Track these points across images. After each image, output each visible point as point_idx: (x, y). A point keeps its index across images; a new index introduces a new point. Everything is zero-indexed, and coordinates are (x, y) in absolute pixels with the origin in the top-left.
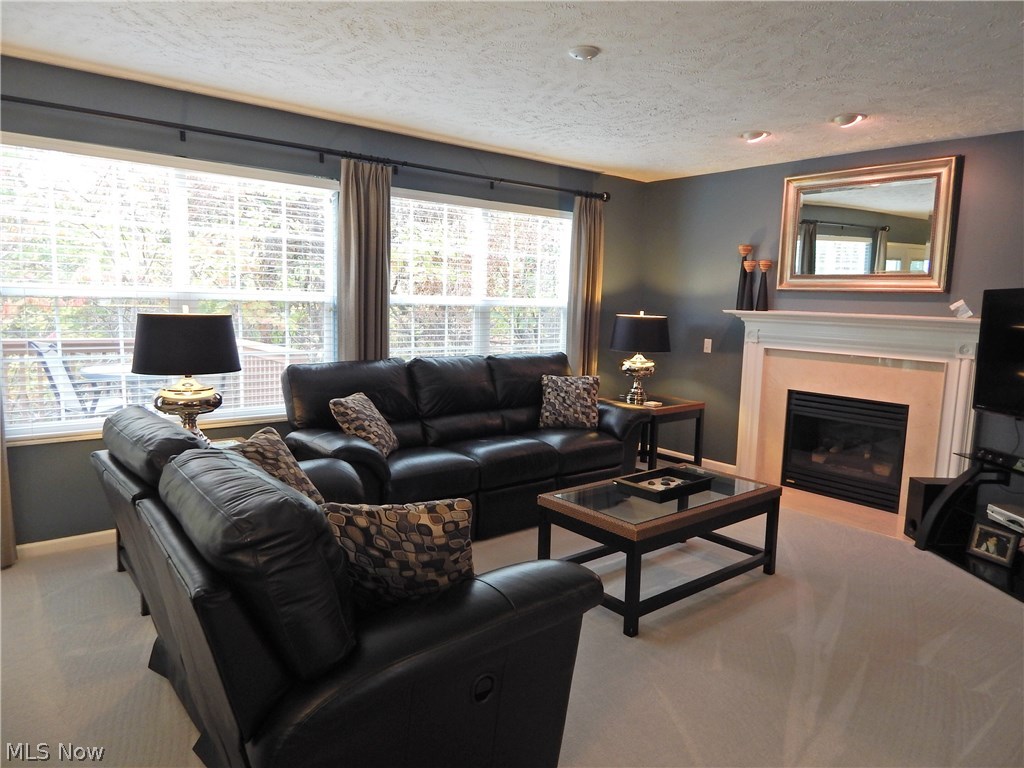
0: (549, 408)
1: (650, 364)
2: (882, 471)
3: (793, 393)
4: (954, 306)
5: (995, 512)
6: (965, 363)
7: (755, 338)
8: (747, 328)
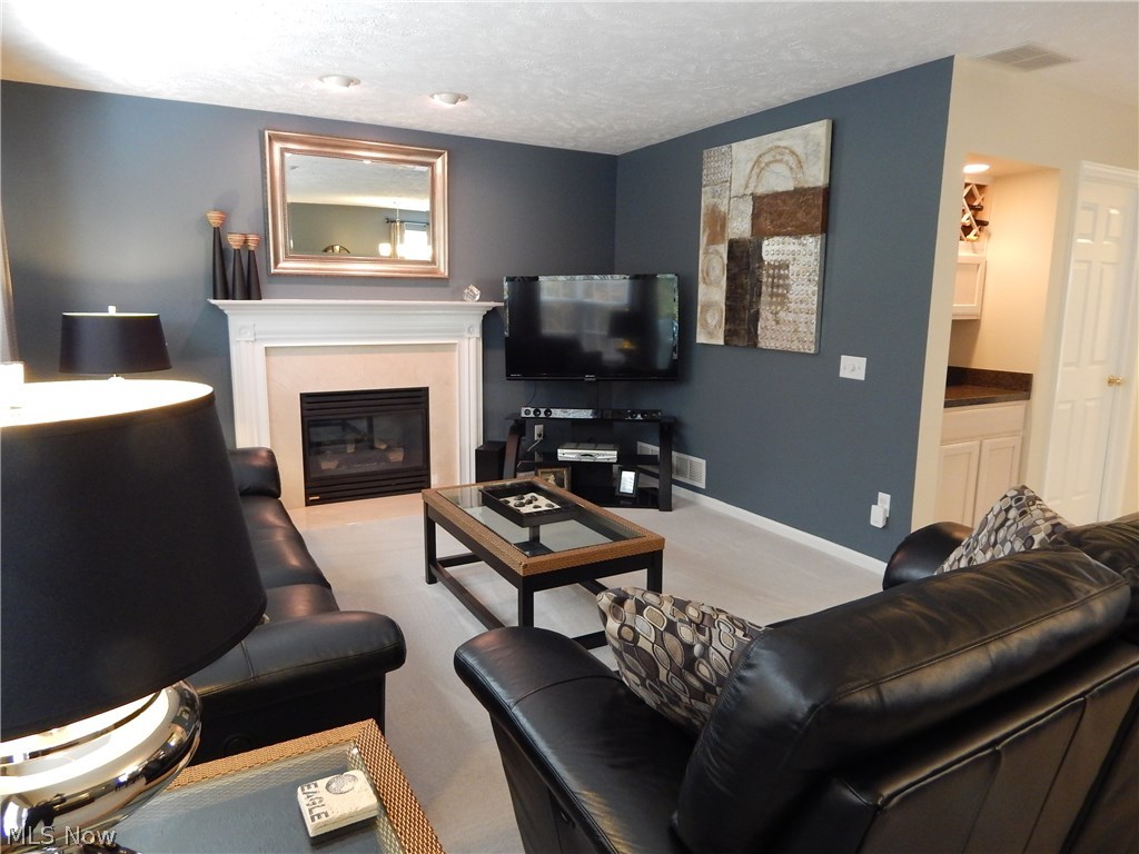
2: (397, 457)
3: (304, 397)
4: (466, 291)
5: (566, 454)
6: (473, 341)
7: (249, 336)
8: (235, 324)
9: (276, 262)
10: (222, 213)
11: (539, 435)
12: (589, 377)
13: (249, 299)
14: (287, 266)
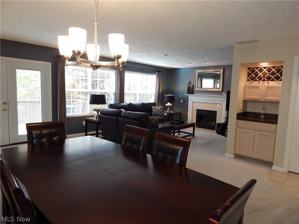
0: (154, 112)
1: (171, 105)
2: (213, 123)
3: (197, 110)
4: (223, 94)
6: (225, 103)
7: (190, 99)
9: (195, 89)
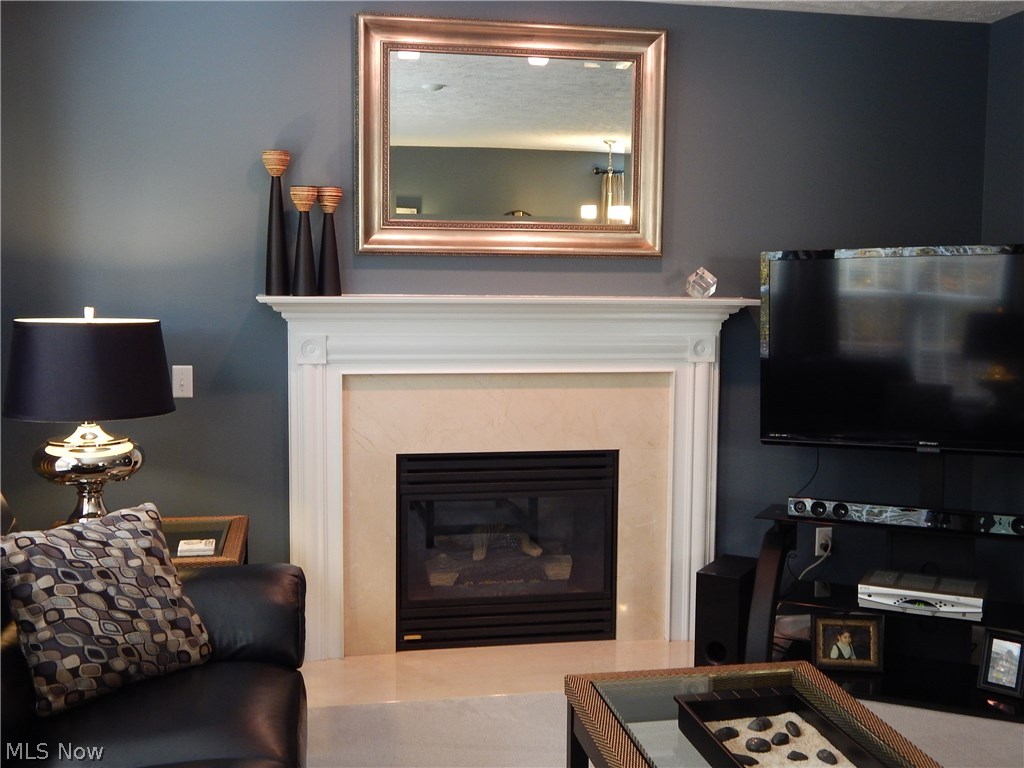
2: (559, 570)
3: (403, 461)
4: (692, 278)
5: (874, 595)
6: (702, 370)
7: (317, 355)
8: (296, 335)
9: (368, 233)
10: (286, 153)
11: (824, 547)
12: (929, 446)
13: (320, 293)
14: (387, 238)
